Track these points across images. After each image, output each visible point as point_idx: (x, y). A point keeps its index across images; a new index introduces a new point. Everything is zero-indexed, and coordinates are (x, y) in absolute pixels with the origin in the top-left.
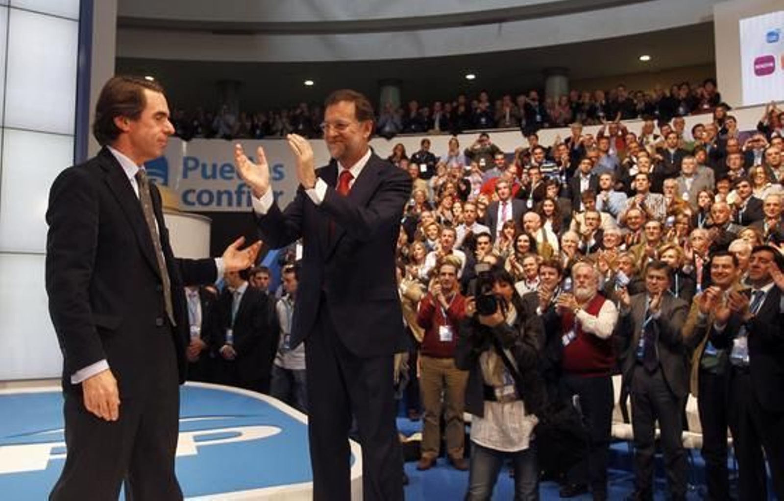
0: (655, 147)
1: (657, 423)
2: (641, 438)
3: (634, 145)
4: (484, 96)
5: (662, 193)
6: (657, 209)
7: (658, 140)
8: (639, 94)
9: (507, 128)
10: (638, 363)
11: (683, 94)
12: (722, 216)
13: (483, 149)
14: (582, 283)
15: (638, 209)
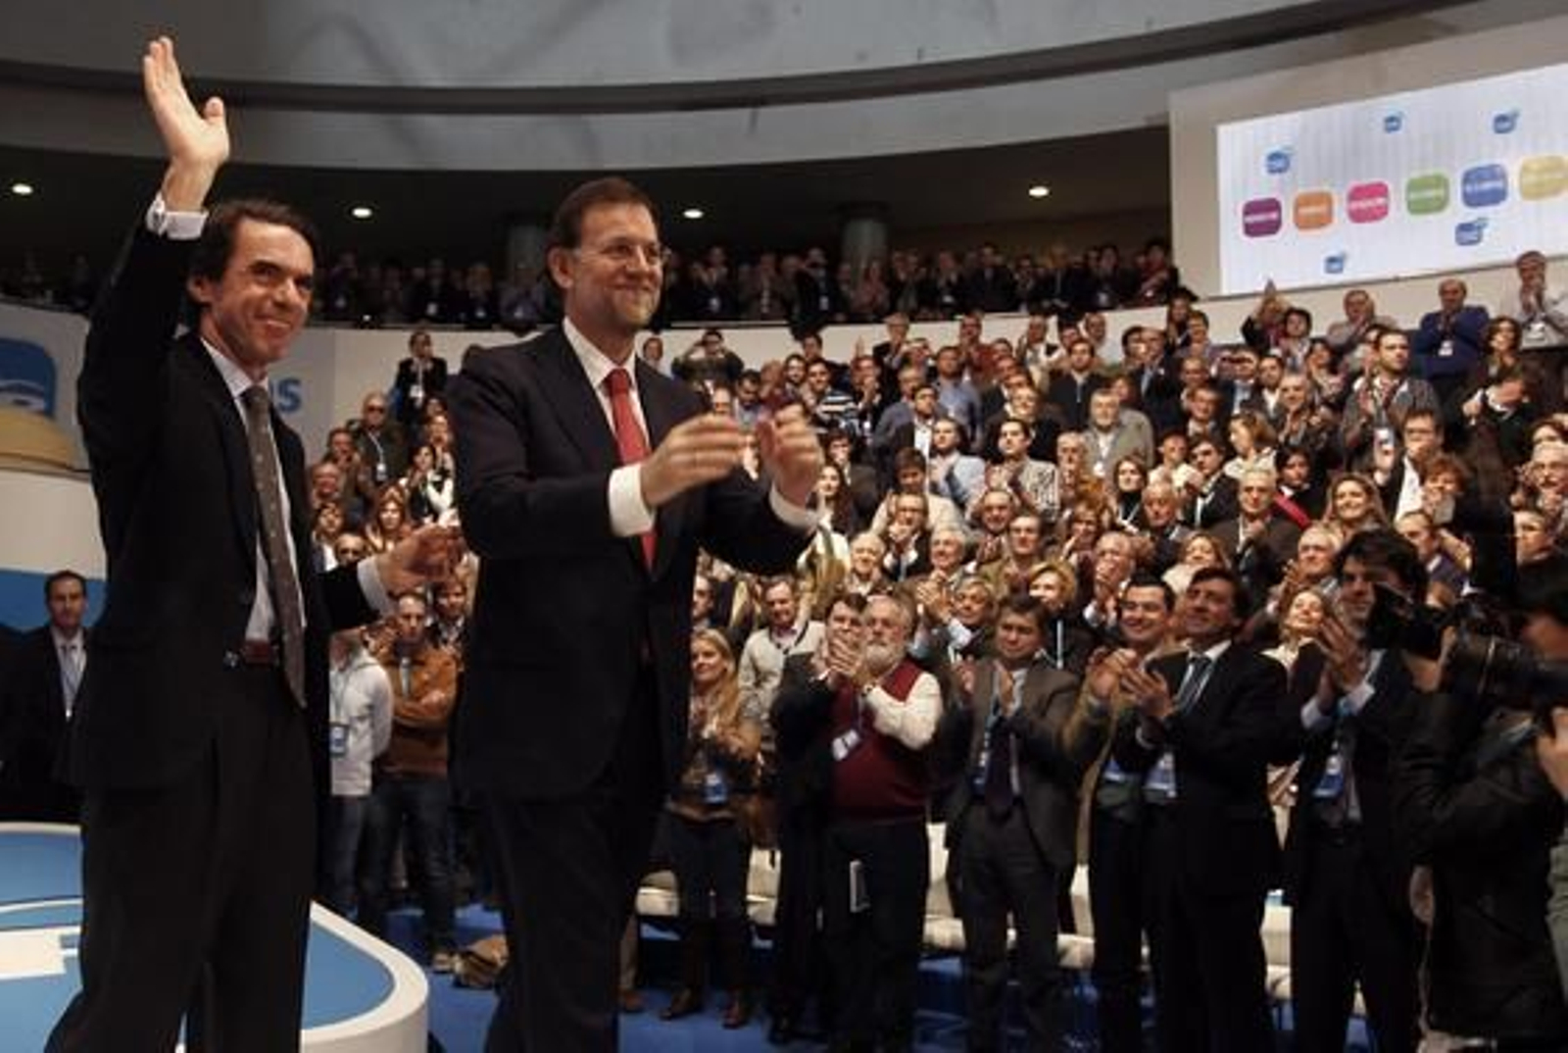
0: (1049, 368)
1: (1010, 918)
2: (979, 948)
3: (1006, 363)
4: (717, 253)
5: (1055, 460)
6: (1042, 494)
7: (1055, 356)
8: (1026, 263)
9: (764, 320)
10: (976, 798)
11: (1106, 265)
12: (1164, 510)
13: (710, 362)
14: (878, 634)
15: (1005, 491)
